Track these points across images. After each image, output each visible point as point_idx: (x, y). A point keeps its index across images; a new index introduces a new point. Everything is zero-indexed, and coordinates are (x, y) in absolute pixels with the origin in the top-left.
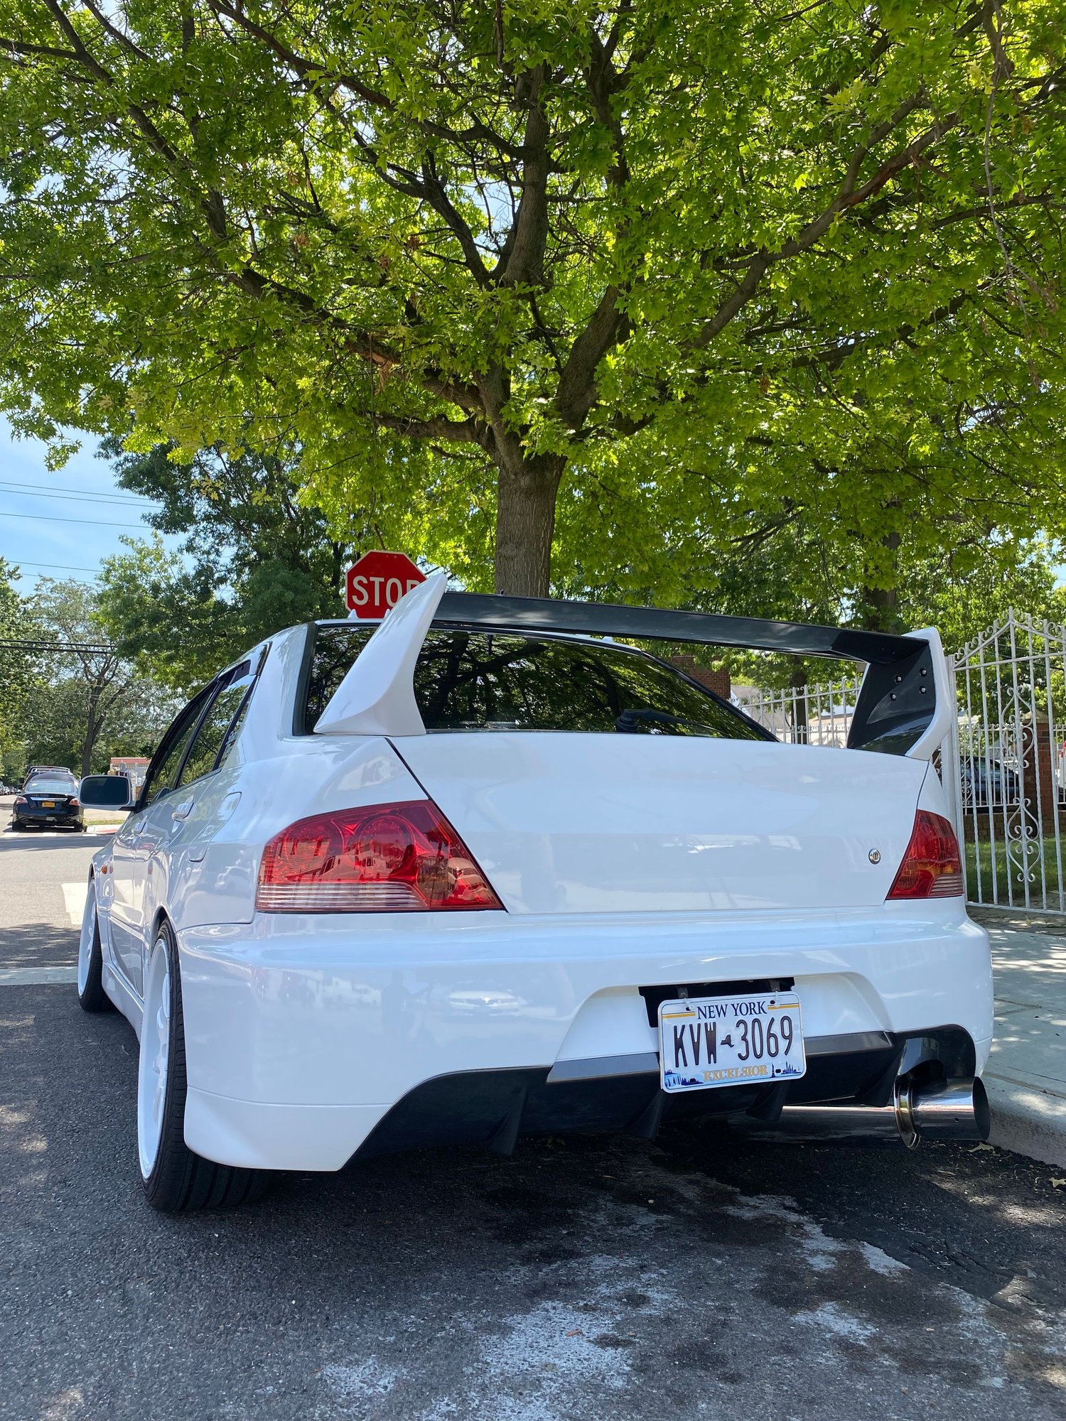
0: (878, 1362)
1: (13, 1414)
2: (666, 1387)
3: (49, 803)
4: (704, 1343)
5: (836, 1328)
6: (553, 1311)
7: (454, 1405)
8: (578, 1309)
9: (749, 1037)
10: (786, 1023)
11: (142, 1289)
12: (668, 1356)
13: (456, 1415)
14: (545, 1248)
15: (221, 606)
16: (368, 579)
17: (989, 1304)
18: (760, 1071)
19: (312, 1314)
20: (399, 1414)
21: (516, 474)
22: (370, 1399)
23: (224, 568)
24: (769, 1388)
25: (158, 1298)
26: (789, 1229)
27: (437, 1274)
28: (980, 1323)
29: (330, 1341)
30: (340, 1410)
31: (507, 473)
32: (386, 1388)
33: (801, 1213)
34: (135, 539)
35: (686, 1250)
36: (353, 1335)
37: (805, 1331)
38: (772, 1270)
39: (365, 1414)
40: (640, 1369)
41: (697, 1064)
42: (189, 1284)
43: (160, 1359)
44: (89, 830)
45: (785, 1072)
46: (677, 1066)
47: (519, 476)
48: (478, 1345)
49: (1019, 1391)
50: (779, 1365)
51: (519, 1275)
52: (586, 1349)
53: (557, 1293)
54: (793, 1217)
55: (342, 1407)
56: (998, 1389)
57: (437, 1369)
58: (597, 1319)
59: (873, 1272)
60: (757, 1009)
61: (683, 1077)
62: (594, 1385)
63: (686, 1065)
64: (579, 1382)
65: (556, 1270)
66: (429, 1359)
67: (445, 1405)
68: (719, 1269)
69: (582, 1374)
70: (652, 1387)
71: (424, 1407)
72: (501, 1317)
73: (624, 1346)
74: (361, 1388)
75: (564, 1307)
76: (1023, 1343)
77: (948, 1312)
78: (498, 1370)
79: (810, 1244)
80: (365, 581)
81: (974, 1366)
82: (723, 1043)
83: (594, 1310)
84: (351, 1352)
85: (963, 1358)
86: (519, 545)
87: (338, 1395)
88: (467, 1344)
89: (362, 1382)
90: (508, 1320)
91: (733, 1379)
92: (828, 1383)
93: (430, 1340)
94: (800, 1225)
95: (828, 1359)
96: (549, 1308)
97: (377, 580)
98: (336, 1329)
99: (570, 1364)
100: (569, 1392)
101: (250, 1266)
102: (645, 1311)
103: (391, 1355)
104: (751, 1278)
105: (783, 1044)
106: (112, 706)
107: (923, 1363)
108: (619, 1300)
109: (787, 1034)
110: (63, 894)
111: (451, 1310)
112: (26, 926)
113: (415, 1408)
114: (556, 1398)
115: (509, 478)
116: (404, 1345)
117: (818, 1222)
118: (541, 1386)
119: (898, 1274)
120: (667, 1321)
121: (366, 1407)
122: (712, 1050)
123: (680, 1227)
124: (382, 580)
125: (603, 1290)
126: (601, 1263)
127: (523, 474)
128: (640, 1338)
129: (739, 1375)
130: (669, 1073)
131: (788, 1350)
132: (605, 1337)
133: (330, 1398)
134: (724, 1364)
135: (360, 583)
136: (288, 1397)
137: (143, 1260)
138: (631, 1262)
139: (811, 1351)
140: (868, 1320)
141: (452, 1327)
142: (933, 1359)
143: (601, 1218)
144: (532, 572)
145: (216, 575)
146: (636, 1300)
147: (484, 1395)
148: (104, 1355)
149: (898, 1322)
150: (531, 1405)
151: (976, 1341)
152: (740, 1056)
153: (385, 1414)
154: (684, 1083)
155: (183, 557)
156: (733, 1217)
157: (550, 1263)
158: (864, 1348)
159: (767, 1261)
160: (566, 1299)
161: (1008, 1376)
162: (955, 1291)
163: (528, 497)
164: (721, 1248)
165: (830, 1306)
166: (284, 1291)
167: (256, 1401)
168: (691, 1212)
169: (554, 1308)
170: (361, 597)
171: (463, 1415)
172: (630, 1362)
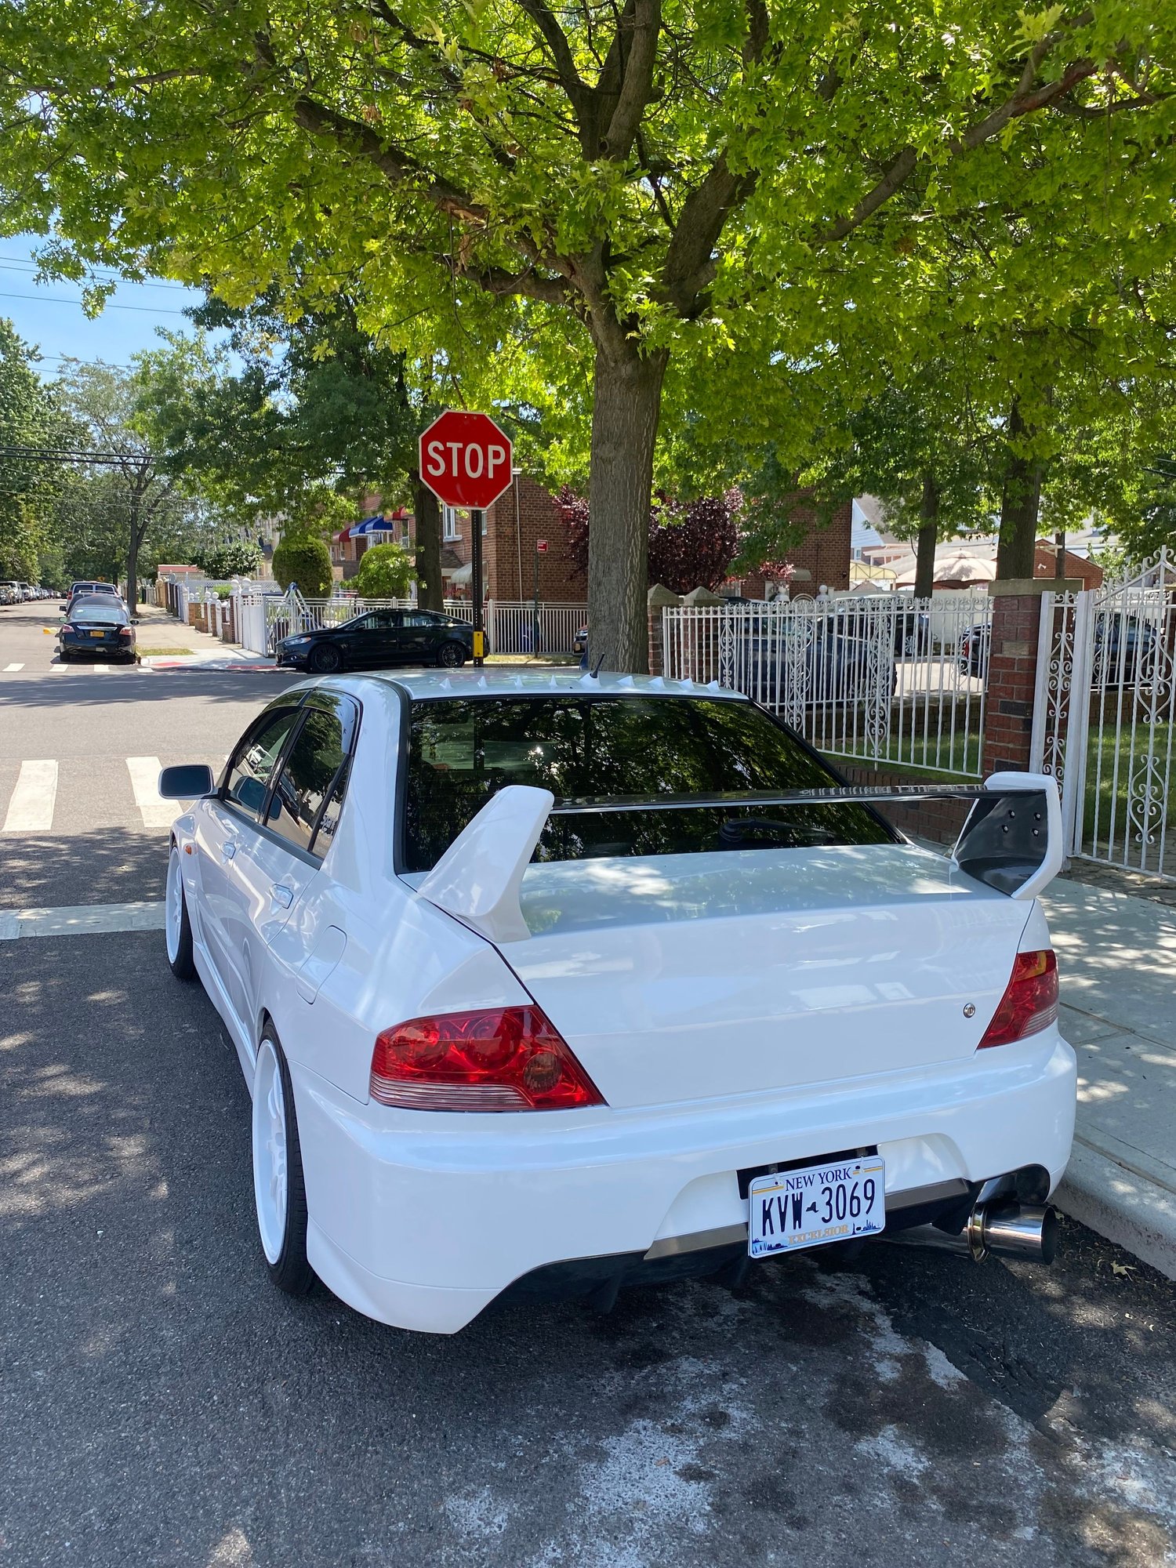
0: (926, 1506)
1: (186, 1554)
2: (741, 1533)
3: (98, 632)
4: (776, 1477)
5: (894, 1460)
6: (643, 1433)
7: (559, 1550)
8: (666, 1430)
9: (833, 1202)
10: (869, 1185)
11: (278, 1393)
12: (744, 1494)
13: (561, 1562)
14: (637, 1347)
15: (273, 416)
16: (445, 445)
17: (1033, 1430)
18: (842, 1230)
19: (431, 1431)
20: (513, 1559)
21: (616, 362)
22: (487, 1540)
23: (276, 371)
24: (830, 1537)
25: (295, 1407)
26: (861, 1322)
27: (540, 1382)
28: (1020, 1455)
29: (450, 1467)
30: (463, 1553)
31: (606, 359)
32: (500, 1527)
33: (874, 1300)
34: (174, 332)
35: (766, 1350)
36: (469, 1459)
37: (866, 1463)
38: (842, 1380)
39: (483, 1559)
40: (719, 1509)
41: (783, 1230)
42: (320, 1388)
43: (304, 1486)
44: (144, 662)
45: (865, 1229)
46: (764, 1234)
47: (620, 364)
48: (578, 1475)
49: (1046, 1545)
50: (840, 1507)
51: (613, 1384)
52: (674, 1482)
53: (647, 1408)
54: (866, 1305)
55: (464, 1550)
56: (1028, 1543)
57: (544, 1505)
58: (682, 1443)
59: (933, 1384)
60: (842, 1176)
61: (769, 1243)
62: (678, 1529)
63: (772, 1232)
64: (666, 1524)
65: (646, 1378)
66: (536, 1492)
67: (552, 1550)
68: (794, 1378)
69: (668, 1515)
70: (729, 1532)
71: (534, 1553)
72: (598, 1439)
73: (706, 1480)
74: (479, 1526)
75: (654, 1428)
76: (1057, 1483)
77: (994, 1440)
78: (596, 1508)
79: (880, 1344)
80: (441, 447)
81: (1010, 1511)
82: (809, 1209)
83: (680, 1432)
84: (469, 1480)
85: (1002, 1501)
86: (618, 445)
87: (459, 1535)
88: (569, 1474)
89: (480, 1519)
90: (605, 1443)
91: (798, 1523)
92: (881, 1531)
93: (536, 1467)
94: (871, 1316)
95: (884, 1501)
96: (641, 1428)
97: (455, 446)
98: (454, 1451)
99: (658, 1501)
100: (658, 1537)
101: (373, 1367)
102: (727, 1434)
103: (504, 1487)
104: (821, 1392)
105: (865, 1204)
106: (156, 509)
107: (965, 1506)
108: (703, 1419)
109: (869, 1195)
110: (129, 777)
111: (554, 1429)
112: (100, 831)
113: (526, 1552)
114: (646, 1544)
115: (608, 364)
116: (514, 1473)
117: (888, 1314)
118: (633, 1529)
119: (956, 1386)
120: (745, 1448)
121: (485, 1550)
122: (797, 1216)
123: (761, 1319)
124: (461, 445)
125: (689, 1405)
126: (688, 1367)
127: (624, 362)
128: (721, 1469)
129: (805, 1520)
130: (756, 1241)
131: (849, 1489)
132: (689, 1467)
133: (454, 1537)
134: (792, 1505)
135: (436, 449)
136: (417, 1535)
137: (275, 1356)
138: (715, 1368)
139: (869, 1490)
140: (923, 1450)
141: (555, 1452)
142: (975, 1502)
143: (688, 1304)
144: (632, 477)
145: (268, 380)
146: (717, 1419)
147: (585, 1538)
148: (255, 1480)
149: (950, 1453)
150: (624, 1552)
151: (1016, 1479)
152: (823, 1219)
153: (501, 1558)
154: (770, 1248)
155: (229, 355)
156: (810, 1304)
157: (642, 1368)
158: (916, 1487)
159: (837, 1368)
160: (656, 1417)
161: (1039, 1525)
162: (1005, 1411)
163: (629, 389)
164: (796, 1348)
165: (890, 1430)
166: (405, 1401)
167: (391, 1540)
168: (771, 1297)
169: (645, 1428)
170: (437, 467)
171: (567, 1561)
172: (711, 1500)
